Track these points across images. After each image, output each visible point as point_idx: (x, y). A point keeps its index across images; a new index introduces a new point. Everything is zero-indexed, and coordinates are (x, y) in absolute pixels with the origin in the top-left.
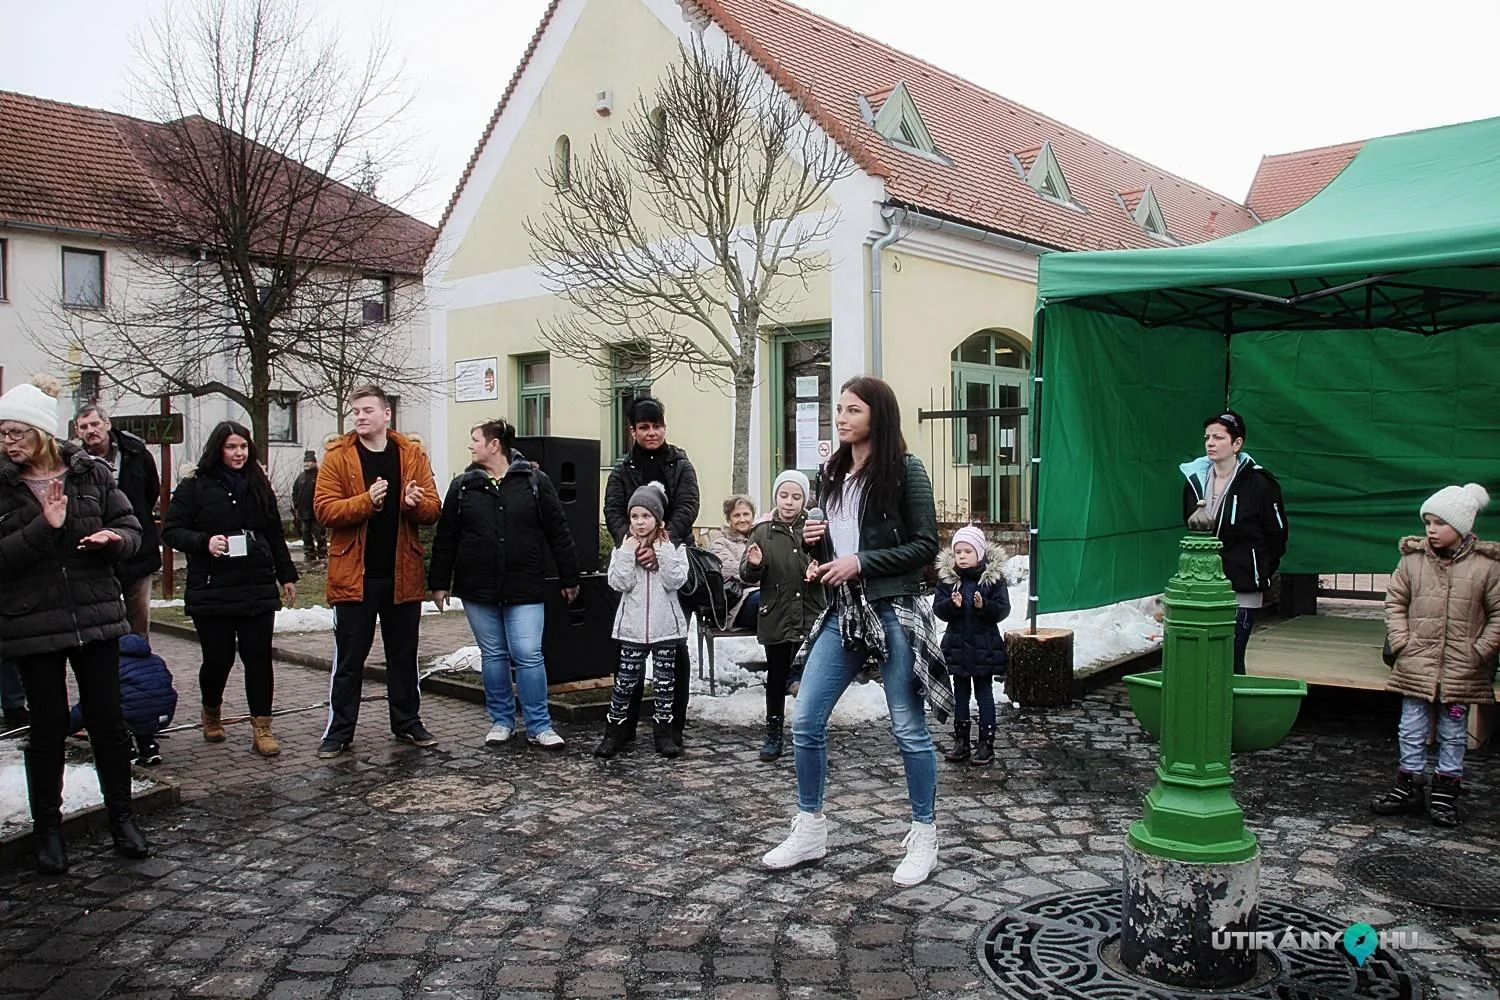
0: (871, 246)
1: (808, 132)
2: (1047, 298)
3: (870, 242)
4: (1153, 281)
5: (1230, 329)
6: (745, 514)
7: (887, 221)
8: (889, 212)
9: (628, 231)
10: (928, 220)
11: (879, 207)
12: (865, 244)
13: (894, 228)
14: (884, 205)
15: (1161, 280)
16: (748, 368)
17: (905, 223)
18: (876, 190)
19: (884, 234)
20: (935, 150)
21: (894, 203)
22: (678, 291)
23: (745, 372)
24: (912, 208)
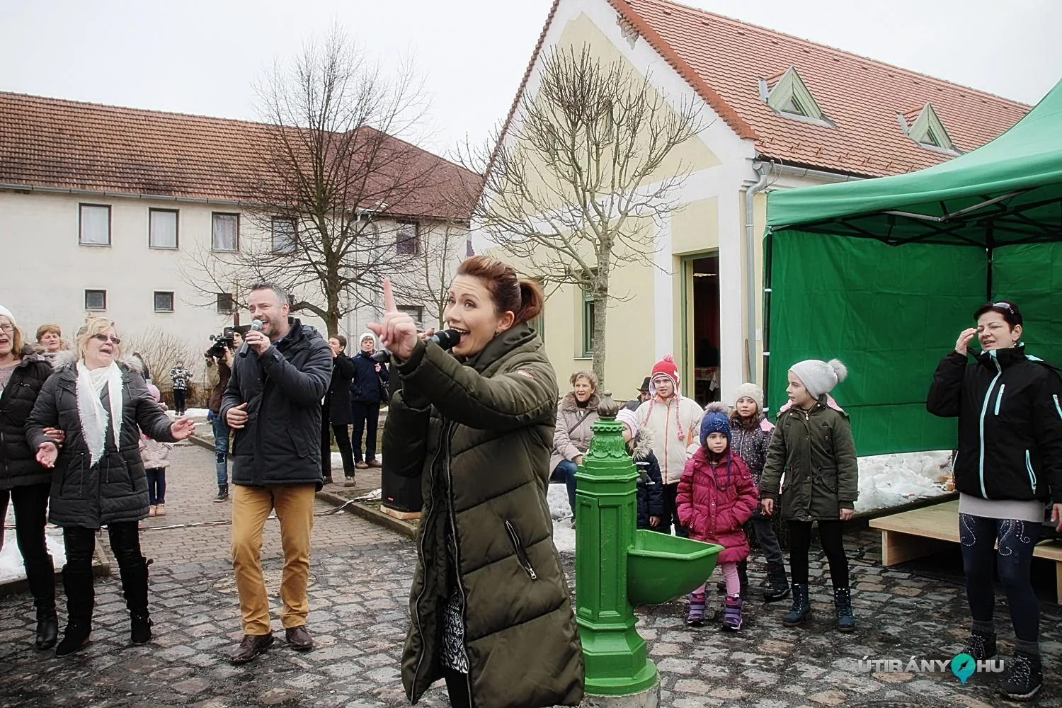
0: (745, 192)
1: (653, 111)
2: (773, 226)
3: (745, 189)
4: (841, 208)
5: (992, 244)
6: (584, 386)
7: (757, 173)
8: (758, 165)
9: (522, 191)
10: (793, 170)
11: (751, 162)
12: (740, 191)
13: (763, 177)
14: (755, 160)
15: (847, 207)
16: (602, 286)
17: (771, 172)
18: (750, 149)
19: (756, 183)
20: (823, 116)
21: (763, 158)
22: (555, 232)
23: (599, 289)
24: (777, 161)
